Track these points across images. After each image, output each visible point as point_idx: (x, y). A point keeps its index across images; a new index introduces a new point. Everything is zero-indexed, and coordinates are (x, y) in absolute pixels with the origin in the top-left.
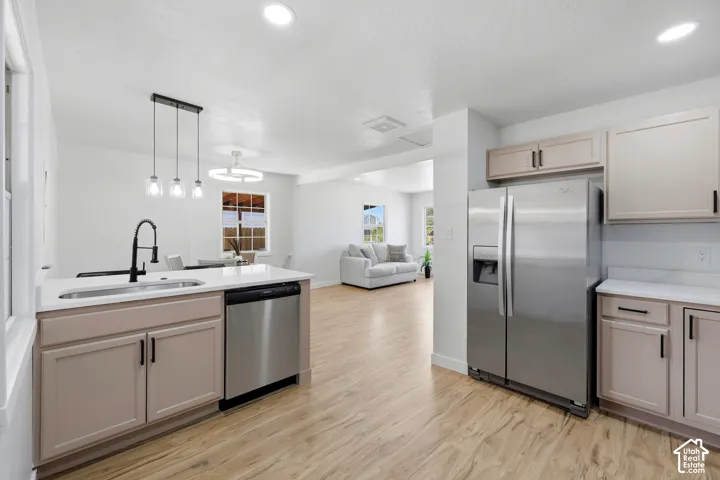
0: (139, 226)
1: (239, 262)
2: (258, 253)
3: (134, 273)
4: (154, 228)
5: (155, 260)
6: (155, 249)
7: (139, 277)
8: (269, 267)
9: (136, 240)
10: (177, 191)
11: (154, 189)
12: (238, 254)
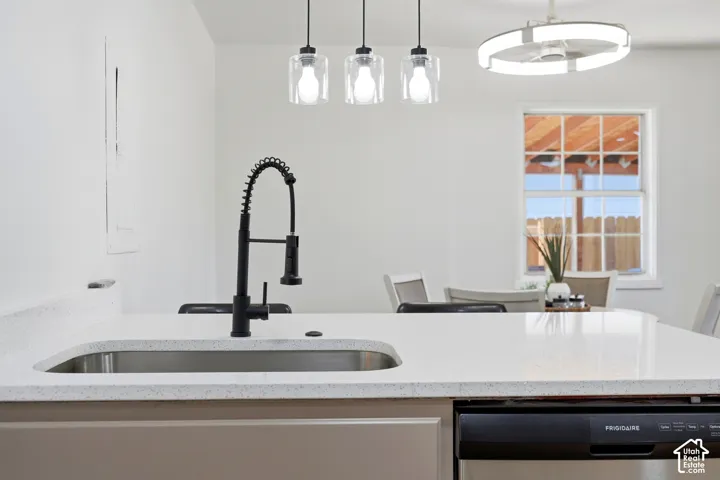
0: (253, 179)
1: (560, 300)
2: (618, 280)
3: (244, 312)
4: (290, 181)
5: (291, 277)
6: (292, 243)
7: (255, 325)
8: (652, 320)
9: (245, 219)
10: (364, 86)
11: (308, 86)
12: (557, 277)
